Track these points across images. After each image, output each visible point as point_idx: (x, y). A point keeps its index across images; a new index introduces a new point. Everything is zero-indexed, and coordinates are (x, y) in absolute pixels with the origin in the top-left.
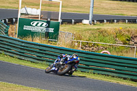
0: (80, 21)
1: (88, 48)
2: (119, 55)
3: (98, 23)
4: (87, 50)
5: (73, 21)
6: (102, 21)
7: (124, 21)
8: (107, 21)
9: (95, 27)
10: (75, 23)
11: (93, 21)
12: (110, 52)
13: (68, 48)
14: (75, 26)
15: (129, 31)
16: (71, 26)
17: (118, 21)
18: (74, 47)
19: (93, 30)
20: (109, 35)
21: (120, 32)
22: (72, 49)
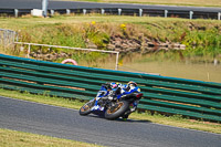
0: (28, 12)
1: (41, 55)
2: (91, 66)
3: (58, 14)
4: (40, 58)
5: (16, 11)
6: (63, 12)
7: (98, 10)
8: (72, 11)
9: (53, 21)
10: (20, 15)
11: (49, 11)
12: (77, 60)
13: (8, 54)
14: (20, 20)
15: (106, 27)
16: (13, 19)
17: (89, 11)
18: (18, 54)
19: (50, 25)
20: (75, 33)
21: (93, 28)
22: (15, 57)
